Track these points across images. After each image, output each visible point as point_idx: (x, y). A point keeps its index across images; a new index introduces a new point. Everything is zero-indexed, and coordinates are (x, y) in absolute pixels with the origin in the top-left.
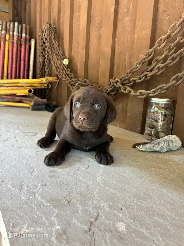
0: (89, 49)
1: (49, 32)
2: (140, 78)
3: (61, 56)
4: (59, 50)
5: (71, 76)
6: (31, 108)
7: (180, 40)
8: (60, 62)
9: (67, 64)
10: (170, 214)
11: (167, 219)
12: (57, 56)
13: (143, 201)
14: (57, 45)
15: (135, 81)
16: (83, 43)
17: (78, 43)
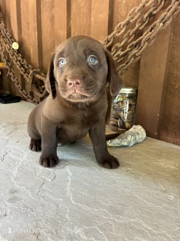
0: (41, 31)
3: (10, 39)
4: (6, 32)
5: (23, 62)
7: (139, 27)
8: (8, 46)
9: (17, 48)
10: (149, 228)
11: (148, 236)
12: (5, 39)
13: (120, 216)
14: (3, 25)
16: (33, 24)
17: (28, 23)
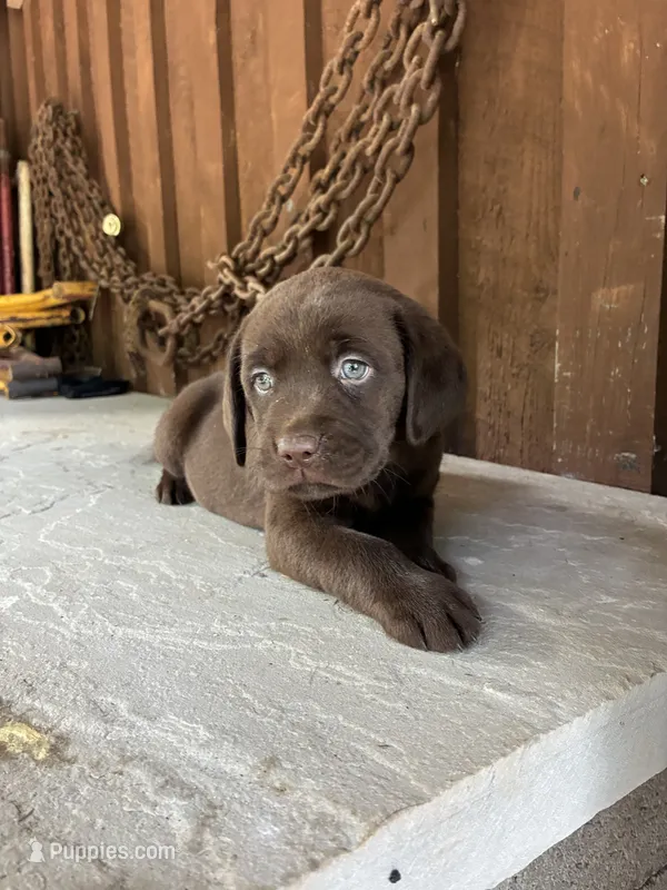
1: (55, 133)
2: (284, 248)
3: (98, 207)
4: (91, 190)
6: (7, 391)
8: (93, 230)
9: (117, 233)
14: (82, 171)
15: (271, 256)
